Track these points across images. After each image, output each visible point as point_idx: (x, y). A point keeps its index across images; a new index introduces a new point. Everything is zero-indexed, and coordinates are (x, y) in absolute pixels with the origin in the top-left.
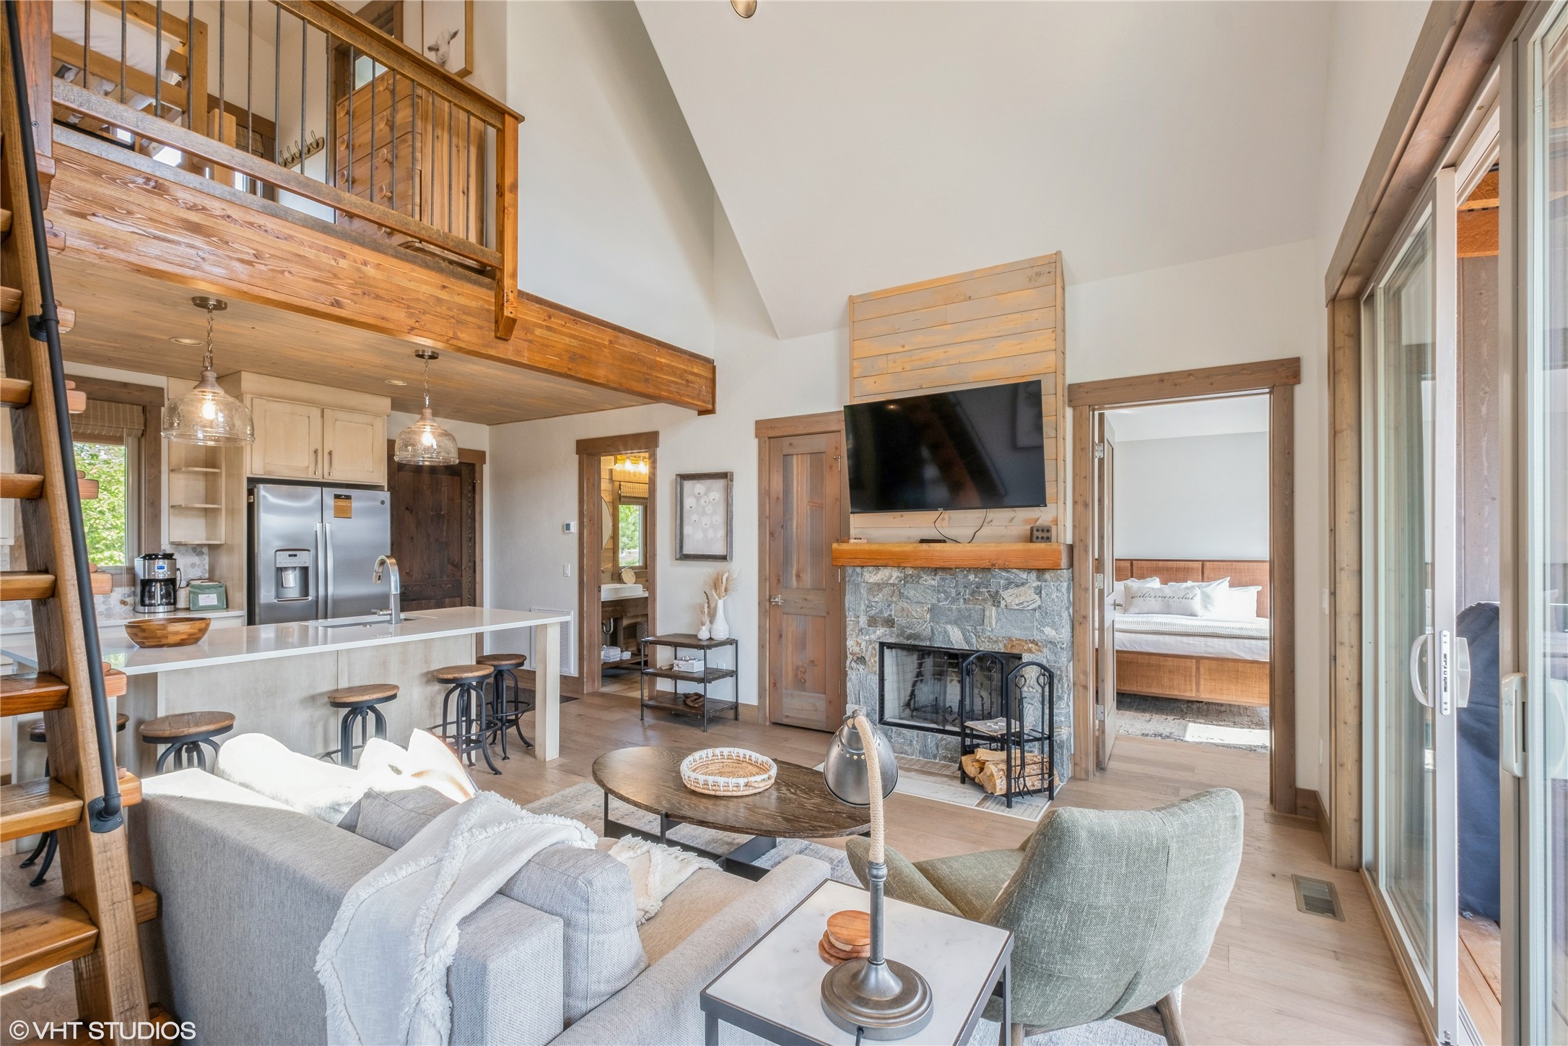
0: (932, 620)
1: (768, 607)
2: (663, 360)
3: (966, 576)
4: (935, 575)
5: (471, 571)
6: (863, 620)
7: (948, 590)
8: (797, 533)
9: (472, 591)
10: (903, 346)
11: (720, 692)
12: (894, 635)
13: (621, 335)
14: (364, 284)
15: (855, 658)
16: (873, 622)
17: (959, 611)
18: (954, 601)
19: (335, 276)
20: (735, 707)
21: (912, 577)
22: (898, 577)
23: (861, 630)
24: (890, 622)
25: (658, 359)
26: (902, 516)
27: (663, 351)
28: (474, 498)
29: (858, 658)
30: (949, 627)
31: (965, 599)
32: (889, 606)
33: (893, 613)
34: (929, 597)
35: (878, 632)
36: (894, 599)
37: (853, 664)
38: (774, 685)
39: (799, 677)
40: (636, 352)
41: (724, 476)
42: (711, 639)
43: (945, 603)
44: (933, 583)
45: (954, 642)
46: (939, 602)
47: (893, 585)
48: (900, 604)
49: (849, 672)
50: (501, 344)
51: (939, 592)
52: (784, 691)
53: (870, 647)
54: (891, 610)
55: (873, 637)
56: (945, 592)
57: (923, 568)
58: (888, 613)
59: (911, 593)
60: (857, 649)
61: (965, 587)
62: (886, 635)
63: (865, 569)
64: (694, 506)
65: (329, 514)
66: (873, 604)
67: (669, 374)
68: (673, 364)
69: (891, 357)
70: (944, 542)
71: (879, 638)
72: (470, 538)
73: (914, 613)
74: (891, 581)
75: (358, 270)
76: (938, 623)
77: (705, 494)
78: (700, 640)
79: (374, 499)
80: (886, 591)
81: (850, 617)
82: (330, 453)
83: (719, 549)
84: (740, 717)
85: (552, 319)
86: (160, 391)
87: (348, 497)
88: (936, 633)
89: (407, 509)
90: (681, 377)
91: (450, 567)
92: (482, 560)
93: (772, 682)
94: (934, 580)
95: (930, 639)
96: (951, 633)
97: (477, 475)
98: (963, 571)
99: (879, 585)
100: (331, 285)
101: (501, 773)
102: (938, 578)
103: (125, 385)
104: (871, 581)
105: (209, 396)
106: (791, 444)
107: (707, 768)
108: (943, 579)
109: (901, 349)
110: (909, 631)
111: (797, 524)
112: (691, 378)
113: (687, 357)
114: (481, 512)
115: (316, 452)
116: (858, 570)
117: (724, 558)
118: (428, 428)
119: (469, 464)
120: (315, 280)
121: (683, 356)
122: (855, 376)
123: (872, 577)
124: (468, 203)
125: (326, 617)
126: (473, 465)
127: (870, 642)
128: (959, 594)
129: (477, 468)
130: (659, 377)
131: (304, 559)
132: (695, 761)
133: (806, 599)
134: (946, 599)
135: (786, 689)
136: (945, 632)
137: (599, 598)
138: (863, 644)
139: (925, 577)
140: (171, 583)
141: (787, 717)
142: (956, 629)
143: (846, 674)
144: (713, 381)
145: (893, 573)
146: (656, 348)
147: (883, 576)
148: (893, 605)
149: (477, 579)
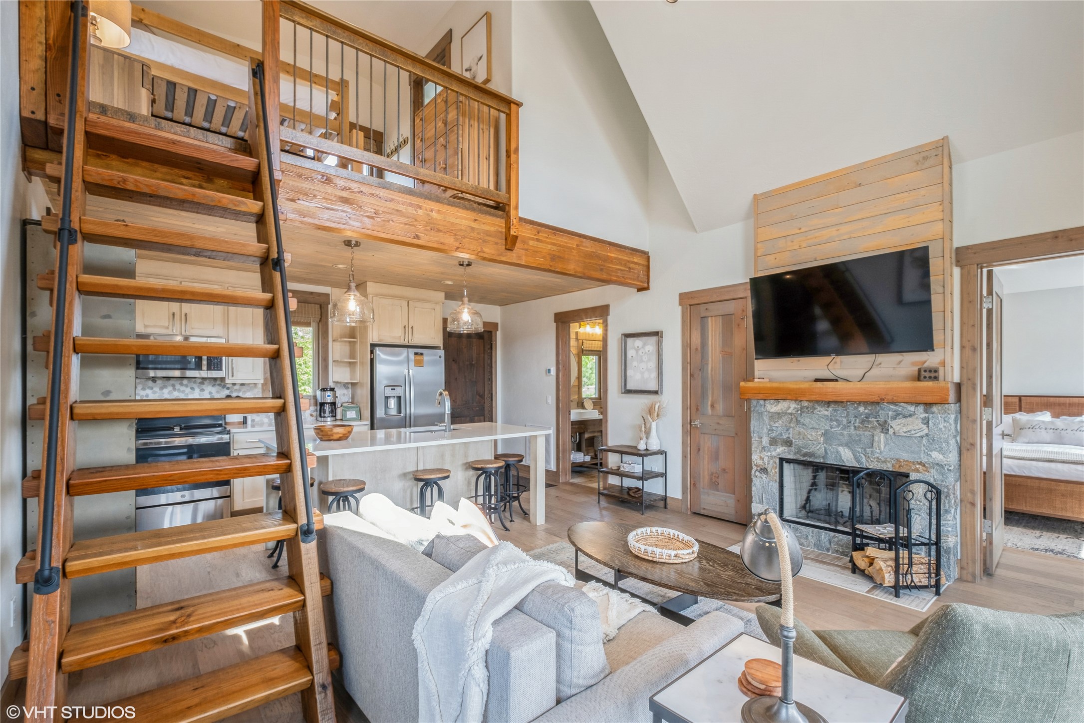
0: (825, 442)
1: (689, 429)
2: (613, 255)
3: (856, 408)
4: (828, 407)
5: (490, 400)
6: (765, 441)
7: (840, 419)
8: (711, 375)
9: (490, 412)
10: (800, 229)
11: (653, 487)
12: (792, 453)
13: (584, 240)
14: (431, 223)
15: (759, 469)
16: (773, 442)
17: (850, 436)
18: (845, 428)
19: (416, 220)
20: (665, 499)
21: (807, 408)
22: (795, 408)
23: (764, 448)
24: (788, 443)
25: (609, 254)
26: (799, 361)
27: (613, 248)
28: (491, 353)
29: (761, 469)
30: (841, 449)
31: (855, 427)
32: (788, 430)
33: (791, 436)
34: (823, 424)
35: (778, 450)
36: (792, 425)
37: (757, 473)
38: (694, 485)
39: (714, 480)
40: (595, 251)
41: (656, 334)
42: (647, 450)
43: (837, 429)
44: (826, 413)
45: (845, 460)
46: (832, 428)
47: (791, 414)
48: (797, 429)
49: (754, 479)
50: (509, 253)
51: (831, 420)
52: (702, 490)
53: (772, 461)
54: (789, 434)
55: (774, 453)
56: (837, 420)
57: (817, 402)
58: (787, 436)
59: (807, 421)
60: (760, 462)
61: (856, 417)
62: (785, 452)
63: (767, 402)
64: (634, 355)
65: (412, 364)
66: (774, 428)
67: (617, 264)
68: (620, 257)
69: (788, 238)
70: (837, 381)
71: (779, 455)
72: (489, 379)
73: (809, 436)
74: (789, 411)
75: (428, 215)
76: (831, 445)
77: (643, 348)
78: (639, 450)
79: (435, 355)
80: (785, 418)
81: (755, 438)
82: (412, 328)
83: (653, 386)
84: (668, 506)
85: (540, 234)
86: (328, 295)
87: (422, 354)
88: (829, 452)
89: (453, 360)
90: (625, 266)
91: (478, 397)
92: (496, 393)
93: (693, 482)
94: (827, 411)
95: (823, 457)
96: (843, 454)
97: (493, 338)
98: (853, 404)
99: (779, 414)
100: (414, 226)
101: (509, 530)
102: (830, 409)
103: (312, 293)
104: (772, 410)
105: (352, 297)
106: (707, 309)
107: (646, 540)
108: (835, 410)
109: (798, 231)
110: (805, 450)
111: (712, 368)
112: (632, 266)
113: (630, 251)
114: (496, 362)
115: (405, 327)
116: (762, 402)
117: (656, 392)
118: (466, 310)
119: (489, 332)
120: (405, 224)
121: (628, 251)
122: (759, 255)
123: (773, 407)
124: (489, 165)
125: (410, 427)
126: (491, 332)
127: (772, 457)
128: (850, 422)
129: (494, 334)
130: (609, 267)
131: (399, 391)
132: (637, 535)
133: (719, 423)
134: (838, 426)
135: (703, 488)
136: (837, 452)
137: (569, 419)
138: (766, 459)
139: (819, 408)
140: (333, 404)
141: (704, 509)
142: (847, 450)
143: (751, 481)
144: (648, 267)
145: (791, 405)
146: (608, 247)
147: (783, 407)
148: (791, 429)
149: (494, 405)
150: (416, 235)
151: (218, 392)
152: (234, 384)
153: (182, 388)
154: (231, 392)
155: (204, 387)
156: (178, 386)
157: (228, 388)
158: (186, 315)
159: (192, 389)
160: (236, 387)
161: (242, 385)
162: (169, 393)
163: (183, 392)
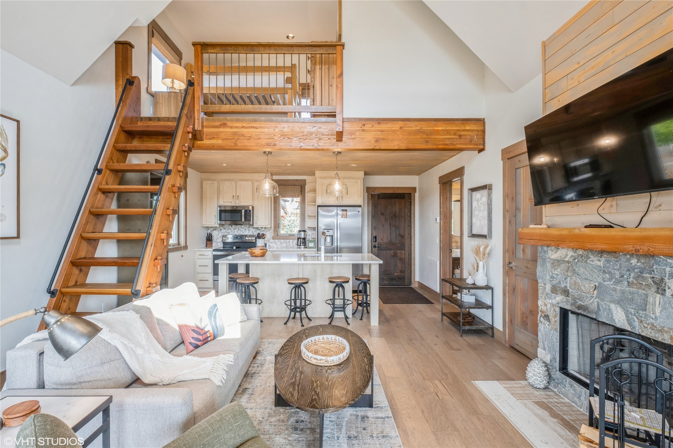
0: (598, 297)
1: (508, 269)
2: (440, 128)
3: (629, 260)
4: (601, 257)
5: (409, 240)
6: (548, 287)
7: (613, 272)
8: (523, 221)
9: (410, 248)
10: (579, 63)
11: (483, 315)
12: (569, 304)
13: (408, 122)
14: (283, 135)
15: (543, 315)
16: (554, 290)
17: (623, 292)
18: (618, 282)
19: (274, 135)
20: (492, 328)
21: (582, 257)
22: (572, 256)
23: (547, 294)
24: (566, 292)
25: (435, 128)
26: (578, 205)
27: (439, 123)
28: (411, 208)
29: (545, 315)
30: (613, 306)
31: (629, 282)
32: (566, 279)
33: (568, 285)
34: (595, 276)
35: (557, 298)
36: (569, 274)
37: (542, 319)
38: (511, 321)
39: (524, 319)
40: (419, 128)
41: (484, 187)
42: (474, 284)
43: (609, 283)
44: (599, 263)
45: (616, 320)
46: (604, 281)
47: (568, 262)
48: (574, 278)
49: (540, 324)
51: (604, 272)
52: (516, 327)
53: (552, 309)
54: (567, 283)
55: (554, 302)
56: (610, 273)
57: (591, 250)
58: (565, 285)
59: (582, 270)
60: (544, 308)
61: (628, 270)
62: (563, 302)
63: (549, 248)
64: (476, 206)
65: (339, 217)
66: (554, 275)
67: (445, 135)
68: (448, 128)
69: (569, 76)
70: (611, 227)
71: (558, 303)
72: (409, 225)
73: (582, 288)
74: (567, 259)
76: (602, 300)
77: (480, 199)
78: (468, 284)
79: (355, 211)
80: (563, 266)
81: (541, 285)
83: (485, 232)
84: (495, 336)
85: (366, 126)
87: (346, 210)
88: (601, 309)
89: (381, 214)
90: (455, 134)
91: (400, 237)
92: (414, 235)
93: (510, 319)
94: (599, 261)
95: (596, 313)
96: (614, 312)
97: (412, 198)
98: (626, 255)
99: (558, 261)
100: (273, 139)
101: (349, 324)
102: (603, 259)
103: (297, 180)
104: (552, 257)
106: (519, 161)
108: (608, 261)
109: (577, 66)
110: (579, 303)
111: (523, 215)
112: (463, 133)
113: (460, 122)
114: (414, 214)
116: (545, 248)
117: (484, 236)
118: (337, 182)
119: (409, 193)
120: (268, 139)
121: (456, 122)
122: (546, 101)
123: (554, 254)
126: (410, 194)
127: (553, 305)
128: (622, 276)
129: (412, 195)
130: (437, 138)
131: (331, 233)
133: (527, 267)
134: (610, 280)
135: (517, 326)
136: (610, 310)
137: (450, 255)
138: (549, 306)
139: (592, 257)
141: (517, 344)
142: (619, 310)
143: (537, 325)
144: (484, 131)
145: (568, 253)
146: (432, 123)
147: (561, 254)
148: (569, 278)
149: (412, 243)
150: (274, 144)
151: (255, 231)
152: (262, 228)
153: (242, 229)
154: (261, 231)
155: (250, 229)
156: (240, 229)
157: (259, 230)
158: (238, 196)
159: (245, 230)
160: (263, 229)
161: (265, 228)
162: (237, 231)
163: (242, 231)
